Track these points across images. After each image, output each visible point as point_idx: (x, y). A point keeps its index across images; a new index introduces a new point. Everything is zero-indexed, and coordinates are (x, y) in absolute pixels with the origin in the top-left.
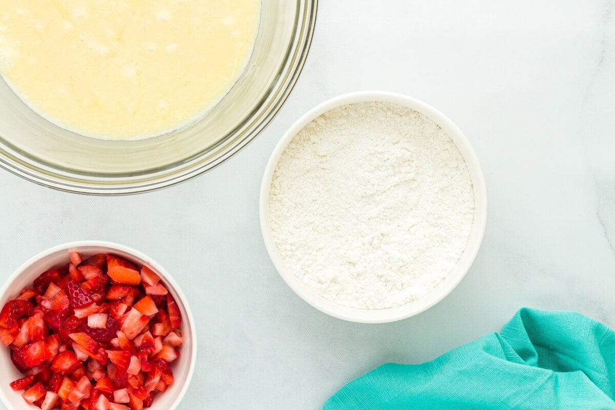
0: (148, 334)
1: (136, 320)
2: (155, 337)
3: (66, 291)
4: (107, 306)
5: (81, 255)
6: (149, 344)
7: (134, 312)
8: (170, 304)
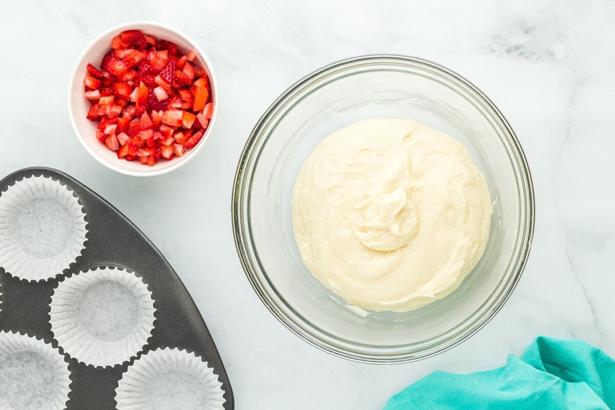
0: (172, 131)
1: (176, 118)
2: (173, 136)
3: (167, 63)
4: (174, 93)
5: (196, 59)
6: (166, 135)
7: (179, 114)
8: (199, 133)
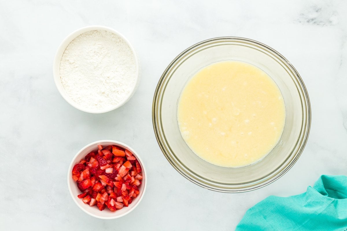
0: (129, 175)
1: (124, 170)
2: (132, 176)
3: (97, 160)
4: (113, 165)
5: (102, 146)
6: (129, 179)
7: (123, 167)
8: (137, 164)
